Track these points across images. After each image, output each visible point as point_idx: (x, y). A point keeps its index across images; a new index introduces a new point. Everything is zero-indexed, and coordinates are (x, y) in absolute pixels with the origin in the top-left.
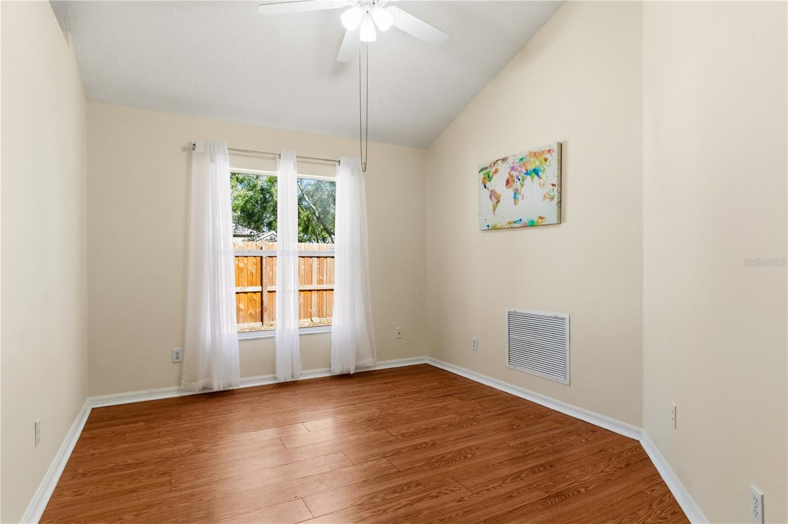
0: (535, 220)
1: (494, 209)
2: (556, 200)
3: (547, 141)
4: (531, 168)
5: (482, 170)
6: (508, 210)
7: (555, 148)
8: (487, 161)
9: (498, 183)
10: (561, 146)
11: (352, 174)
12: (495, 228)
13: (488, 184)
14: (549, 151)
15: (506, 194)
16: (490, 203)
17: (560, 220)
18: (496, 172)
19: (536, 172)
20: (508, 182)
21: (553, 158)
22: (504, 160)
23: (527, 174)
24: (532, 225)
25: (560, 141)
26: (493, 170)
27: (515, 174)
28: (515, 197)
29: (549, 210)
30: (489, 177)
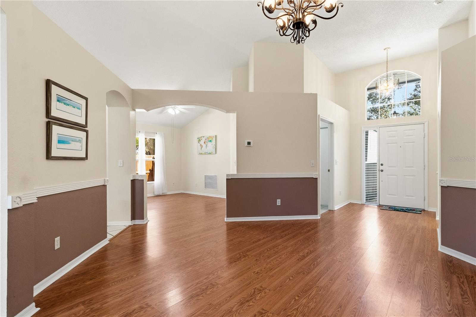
0: (211, 152)
1: (201, 149)
2: (215, 149)
3: (213, 134)
4: (210, 140)
5: (198, 138)
6: (204, 149)
7: (215, 136)
8: (200, 136)
9: (202, 142)
10: (216, 136)
11: (161, 137)
12: (201, 154)
13: (200, 142)
14: (213, 137)
15: (204, 146)
16: (200, 147)
17: (216, 153)
18: (202, 139)
19: (211, 141)
20: (204, 142)
21: (214, 139)
22: (204, 137)
23: (209, 141)
24: (210, 154)
25: (216, 135)
26: (201, 139)
27: (206, 141)
28: (206, 147)
29: (214, 151)
30: (199, 141)
